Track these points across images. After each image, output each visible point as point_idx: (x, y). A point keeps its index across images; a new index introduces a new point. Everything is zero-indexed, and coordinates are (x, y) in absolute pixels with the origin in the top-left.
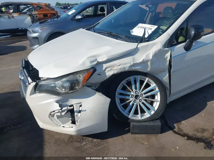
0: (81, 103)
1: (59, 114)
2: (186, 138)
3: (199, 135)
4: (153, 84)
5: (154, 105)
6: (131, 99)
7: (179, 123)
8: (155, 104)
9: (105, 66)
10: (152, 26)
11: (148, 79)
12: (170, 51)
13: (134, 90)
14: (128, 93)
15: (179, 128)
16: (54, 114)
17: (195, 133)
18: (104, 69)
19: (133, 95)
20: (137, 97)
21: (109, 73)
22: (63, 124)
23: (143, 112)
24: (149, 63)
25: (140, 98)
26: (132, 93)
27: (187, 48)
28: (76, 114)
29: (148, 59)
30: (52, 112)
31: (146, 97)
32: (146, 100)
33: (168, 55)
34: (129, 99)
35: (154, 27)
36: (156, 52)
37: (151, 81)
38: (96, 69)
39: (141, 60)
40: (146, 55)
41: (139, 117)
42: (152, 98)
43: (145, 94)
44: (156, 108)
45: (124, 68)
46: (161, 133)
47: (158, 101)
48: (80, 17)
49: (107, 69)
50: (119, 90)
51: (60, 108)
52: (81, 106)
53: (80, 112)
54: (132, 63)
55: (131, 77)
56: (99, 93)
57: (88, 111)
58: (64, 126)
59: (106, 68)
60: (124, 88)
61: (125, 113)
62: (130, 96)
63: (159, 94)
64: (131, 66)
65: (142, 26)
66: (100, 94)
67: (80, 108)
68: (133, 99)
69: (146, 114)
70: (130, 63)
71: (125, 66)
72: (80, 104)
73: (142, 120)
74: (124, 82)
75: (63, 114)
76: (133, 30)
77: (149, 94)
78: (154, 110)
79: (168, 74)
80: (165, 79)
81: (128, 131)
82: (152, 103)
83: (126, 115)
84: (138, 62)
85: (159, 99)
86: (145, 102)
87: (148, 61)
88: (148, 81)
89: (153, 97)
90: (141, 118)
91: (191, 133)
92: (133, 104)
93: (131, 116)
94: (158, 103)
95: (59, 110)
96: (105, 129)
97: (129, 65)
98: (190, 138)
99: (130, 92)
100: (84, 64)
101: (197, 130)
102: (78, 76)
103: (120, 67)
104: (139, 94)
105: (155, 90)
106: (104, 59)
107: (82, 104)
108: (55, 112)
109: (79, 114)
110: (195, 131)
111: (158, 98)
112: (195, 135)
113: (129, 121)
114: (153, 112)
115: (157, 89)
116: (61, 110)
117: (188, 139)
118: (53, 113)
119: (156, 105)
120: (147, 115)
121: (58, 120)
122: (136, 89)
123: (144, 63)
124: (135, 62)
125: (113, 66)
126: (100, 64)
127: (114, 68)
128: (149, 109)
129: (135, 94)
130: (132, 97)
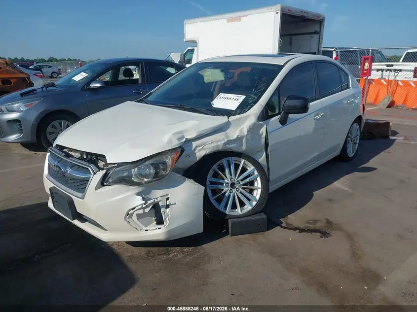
0: (167, 195)
1: (141, 212)
2: (298, 231)
3: (312, 226)
4: (250, 167)
5: (255, 195)
6: (225, 189)
7: (286, 218)
8: (255, 193)
9: (194, 144)
10: (238, 97)
11: (244, 161)
12: (265, 125)
13: (228, 176)
14: (221, 181)
15: (287, 223)
16: (134, 212)
17: (307, 225)
18: (193, 148)
19: (228, 183)
20: (233, 185)
21: (200, 154)
22: (146, 227)
23: (242, 204)
24: (244, 140)
25: (237, 187)
26: (226, 181)
27: (283, 122)
28: (162, 210)
29: (242, 135)
30: (130, 210)
31: (244, 185)
32: (244, 189)
33: (263, 130)
34: (223, 190)
35: (240, 97)
36: (250, 126)
37: (248, 163)
38: (183, 149)
39: (235, 137)
40: (240, 131)
41: (239, 211)
42: (251, 186)
43: (242, 180)
44: (258, 198)
45: (217, 146)
46: (268, 230)
47: (259, 188)
48: (98, 85)
49: (197, 149)
50: (210, 177)
51: (144, 202)
52: (168, 199)
53: (168, 207)
54: (226, 140)
55: (224, 159)
56: (190, 180)
57: (179, 205)
58: (146, 229)
59: (196, 147)
60: (216, 175)
61: (221, 208)
62: (224, 185)
63: (259, 179)
64: (225, 144)
65: (225, 96)
66: (192, 181)
67: (168, 201)
68: (228, 188)
69: (246, 207)
70: (224, 139)
71: (219, 144)
72: (167, 197)
73: (243, 214)
74: (215, 167)
75: (147, 210)
76: (214, 102)
77: (247, 180)
78: (256, 200)
79: (265, 153)
80: (262, 159)
81: (227, 233)
82: (251, 191)
83: (222, 210)
84: (232, 139)
85: (260, 186)
86: (243, 191)
87: (242, 137)
88: (244, 163)
89: (252, 183)
90: (241, 212)
91: (302, 226)
92: (229, 196)
93: (228, 211)
94: (260, 191)
95: (142, 204)
96: (200, 230)
97: (223, 142)
98: (302, 230)
99: (224, 180)
100: (170, 141)
101: (308, 222)
102: (165, 157)
103: (212, 145)
104: (236, 182)
105: (254, 174)
106: (194, 136)
107: (169, 196)
108: (136, 208)
109: (168, 210)
110: (305, 223)
111: (258, 183)
112: (307, 227)
113: (226, 218)
114: (254, 203)
115: (256, 173)
116: (144, 204)
117: (300, 232)
118: (132, 211)
119: (257, 194)
120: (248, 208)
121: (137, 222)
122: (231, 174)
123: (239, 139)
124: (229, 139)
125: (204, 144)
126: (189, 141)
127: (206, 147)
128: (249, 200)
129: (230, 182)
130: (227, 186)
